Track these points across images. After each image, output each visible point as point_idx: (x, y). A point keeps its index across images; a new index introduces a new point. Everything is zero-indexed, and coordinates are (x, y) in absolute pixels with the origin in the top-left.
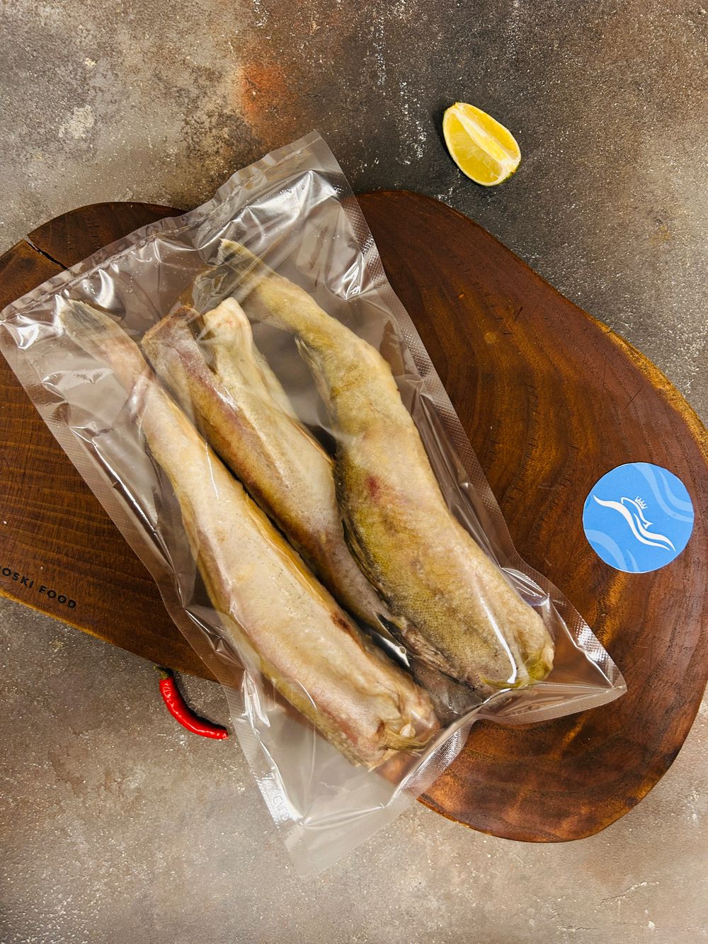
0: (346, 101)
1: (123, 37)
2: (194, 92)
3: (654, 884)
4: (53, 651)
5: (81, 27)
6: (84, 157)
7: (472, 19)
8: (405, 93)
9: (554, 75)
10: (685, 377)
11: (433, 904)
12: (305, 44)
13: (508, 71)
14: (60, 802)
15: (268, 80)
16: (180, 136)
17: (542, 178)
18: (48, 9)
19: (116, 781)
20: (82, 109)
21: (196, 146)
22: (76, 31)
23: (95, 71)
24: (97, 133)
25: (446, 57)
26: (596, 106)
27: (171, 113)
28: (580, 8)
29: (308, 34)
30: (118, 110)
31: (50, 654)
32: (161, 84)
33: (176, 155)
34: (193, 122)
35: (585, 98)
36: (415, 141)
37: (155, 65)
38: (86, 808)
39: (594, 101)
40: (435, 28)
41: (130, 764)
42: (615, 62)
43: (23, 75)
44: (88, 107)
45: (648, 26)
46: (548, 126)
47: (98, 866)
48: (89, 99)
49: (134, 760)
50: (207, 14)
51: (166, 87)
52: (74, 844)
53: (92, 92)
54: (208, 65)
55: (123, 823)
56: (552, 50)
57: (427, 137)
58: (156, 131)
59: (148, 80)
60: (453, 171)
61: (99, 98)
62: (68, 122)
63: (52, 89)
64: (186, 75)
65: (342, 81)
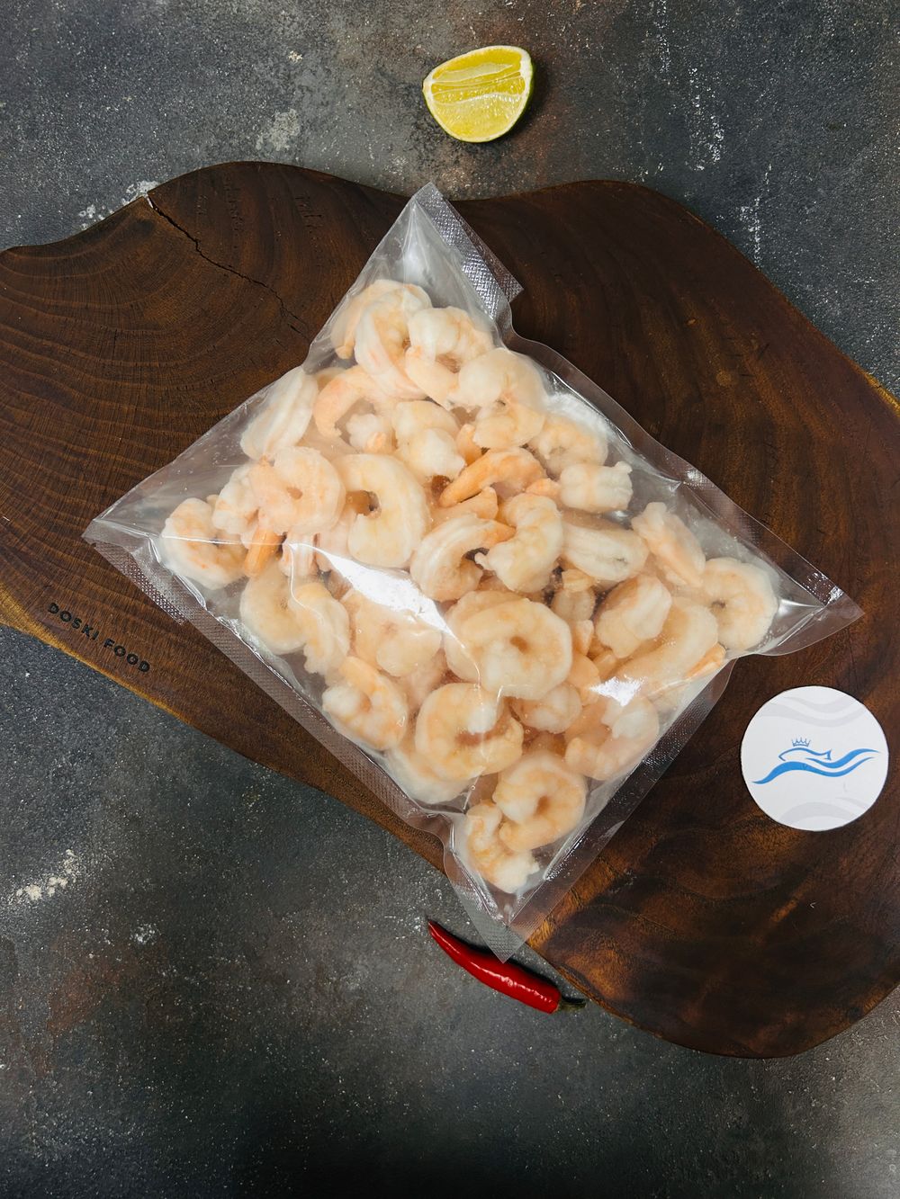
0: (620, 94)
1: (337, 24)
4: (247, 806)
5: (283, 13)
8: (695, 81)
9: (884, 55)
12: (567, 26)
13: (826, 51)
14: (256, 1009)
16: (410, 144)
17: (876, 182)
20: (285, 114)
21: (430, 154)
22: (277, 19)
23: (301, 67)
24: (304, 143)
25: (747, 36)
27: (398, 116)
29: (570, 13)
30: (331, 114)
31: (243, 812)
32: (384, 80)
33: (404, 167)
34: (426, 125)
36: (710, 140)
37: (377, 57)
38: (292, 1018)
41: (349, 957)
43: (211, 73)
44: (293, 111)
46: (880, 117)
48: (294, 100)
49: (354, 951)
51: (391, 84)
52: (274, 1066)
53: (298, 93)
55: (340, 1036)
56: (880, 26)
57: (725, 134)
58: (378, 138)
59: (370, 76)
60: (759, 177)
61: (306, 101)
62: (267, 131)
63: (247, 89)
64: (416, 68)
65: (615, 69)
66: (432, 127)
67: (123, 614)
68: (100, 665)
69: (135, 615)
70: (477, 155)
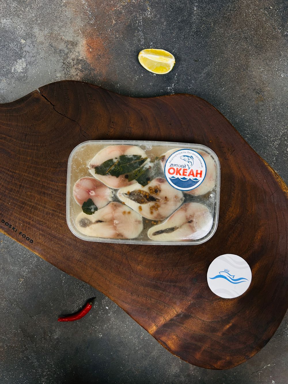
0: (128, 51)
1: (36, 30)
2: (66, 51)
3: (273, 365)
4: (20, 283)
5: (18, 27)
6: (23, 79)
7: (178, 16)
8: (152, 47)
9: (212, 36)
10: (273, 156)
11: (183, 379)
12: (110, 29)
13: (194, 36)
14: (26, 346)
15: (96, 44)
16: (62, 69)
17: (210, 78)
18: (5, 20)
19: (48, 336)
20: (21, 60)
21: (68, 72)
22: (17, 29)
23: (25, 45)
24: (27, 69)
25: (168, 31)
26: (230, 48)
27: (58, 60)
28: (221, 9)
29: (111, 25)
30: (36, 60)
31: (18, 285)
32: (52, 48)
33: (60, 77)
34: (67, 63)
35: (225, 45)
37: (50, 41)
38: (37, 347)
39: (229, 46)
40: (163, 20)
41: (54, 328)
42: (237, 30)
44: (23, 59)
45: (249, 15)
46: (211, 57)
47: (43, 372)
48: (23, 56)
49: (55, 326)
50: (70, 19)
51: (55, 50)
52: (33, 363)
53: (24, 53)
54: (71, 40)
56: (211, 26)
58: (51, 67)
59: (47, 47)
60: (174, 77)
61: (27, 55)
62: (15, 66)
63: (8, 52)
65: (126, 43)
66: (69, 63)
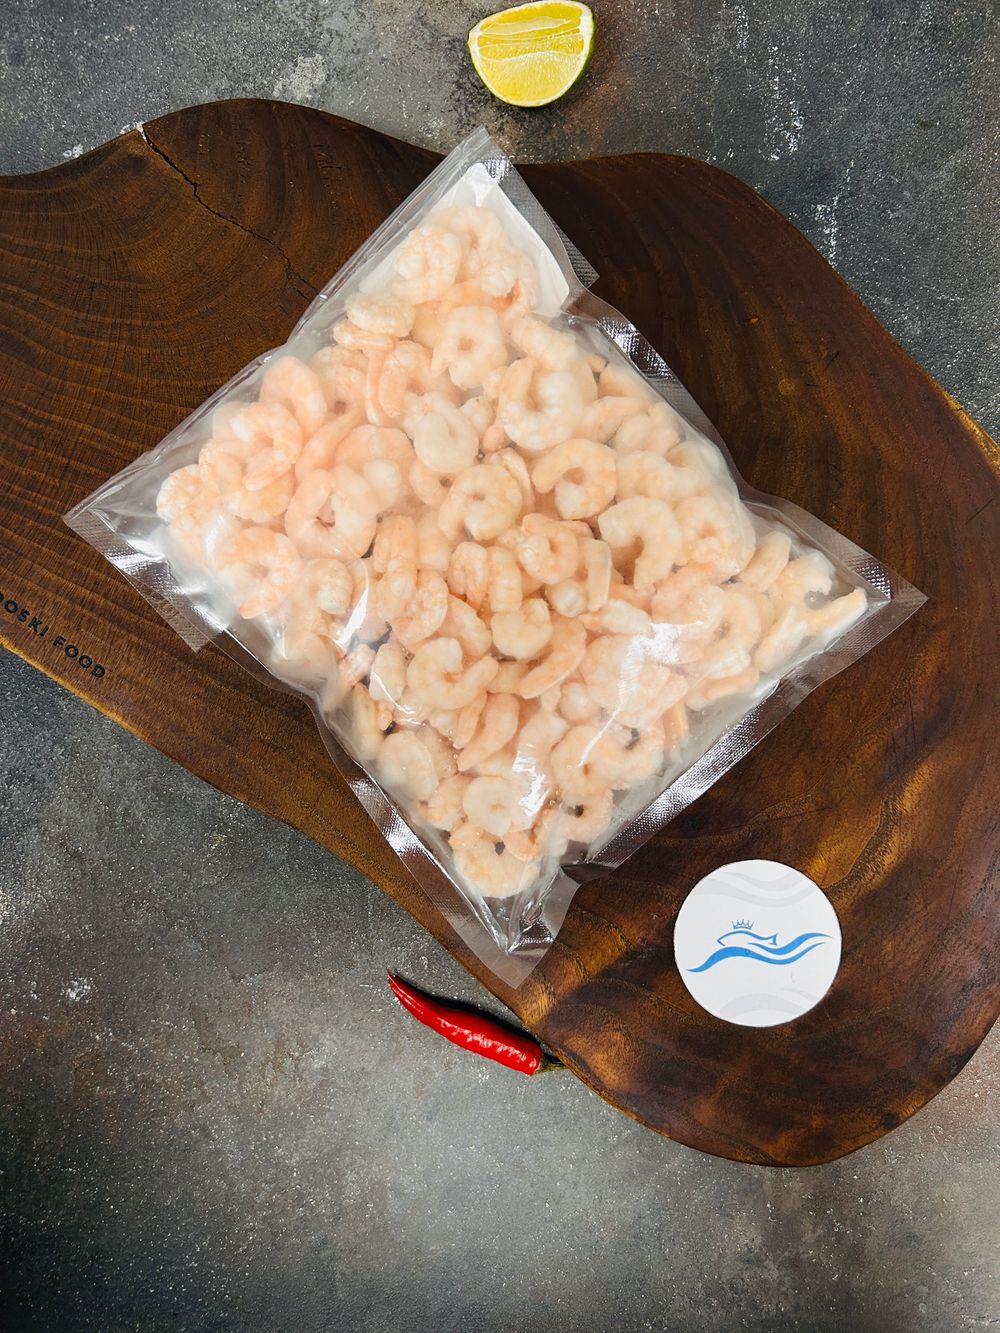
0: (691, 67)
4: (209, 848)
8: (775, 60)
9: (986, 50)
11: (773, 1274)
13: (921, 40)
14: (204, 1084)
16: (450, 105)
17: (968, 189)
19: (291, 1056)
20: (309, 60)
21: (471, 119)
23: (332, 9)
24: (328, 94)
25: (835, 16)
27: (438, 72)
30: (362, 64)
31: (204, 854)
32: (425, 30)
33: (441, 130)
34: (469, 85)
36: (787, 128)
38: (243, 1097)
41: (315, 1029)
44: (319, 57)
46: (977, 118)
47: (254, 1191)
48: (320, 45)
49: (321, 1023)
51: (432, 36)
53: (326, 37)
55: (299, 1122)
56: (983, 17)
57: (805, 123)
58: (414, 95)
59: (408, 25)
60: (840, 173)
61: (335, 45)
62: (288, 76)
63: (268, 28)
64: (463, 20)
65: (685, 40)
66: (475, 86)
67: (78, 608)
68: (47, 666)
69: (92, 610)
70: (525, 123)
